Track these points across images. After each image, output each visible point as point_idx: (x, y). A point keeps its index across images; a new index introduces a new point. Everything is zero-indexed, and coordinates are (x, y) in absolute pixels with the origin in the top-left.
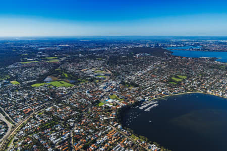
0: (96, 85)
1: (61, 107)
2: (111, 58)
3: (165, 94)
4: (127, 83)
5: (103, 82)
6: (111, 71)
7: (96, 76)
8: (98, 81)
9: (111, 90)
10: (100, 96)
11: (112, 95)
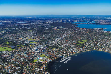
0: (30, 48)
1: (7, 65)
2: (38, 30)
3: (75, 52)
4: (51, 46)
5: (34, 46)
6: (39, 39)
7: (29, 42)
8: (31, 46)
9: (41, 51)
10: (34, 56)
11: (41, 54)
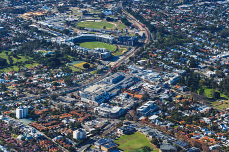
0: (70, 83)
4: (210, 83)
5: (102, 72)
6: (146, 24)
7: (78, 41)
8: (80, 64)
9: (131, 108)
10: (75, 136)
11: (130, 132)
